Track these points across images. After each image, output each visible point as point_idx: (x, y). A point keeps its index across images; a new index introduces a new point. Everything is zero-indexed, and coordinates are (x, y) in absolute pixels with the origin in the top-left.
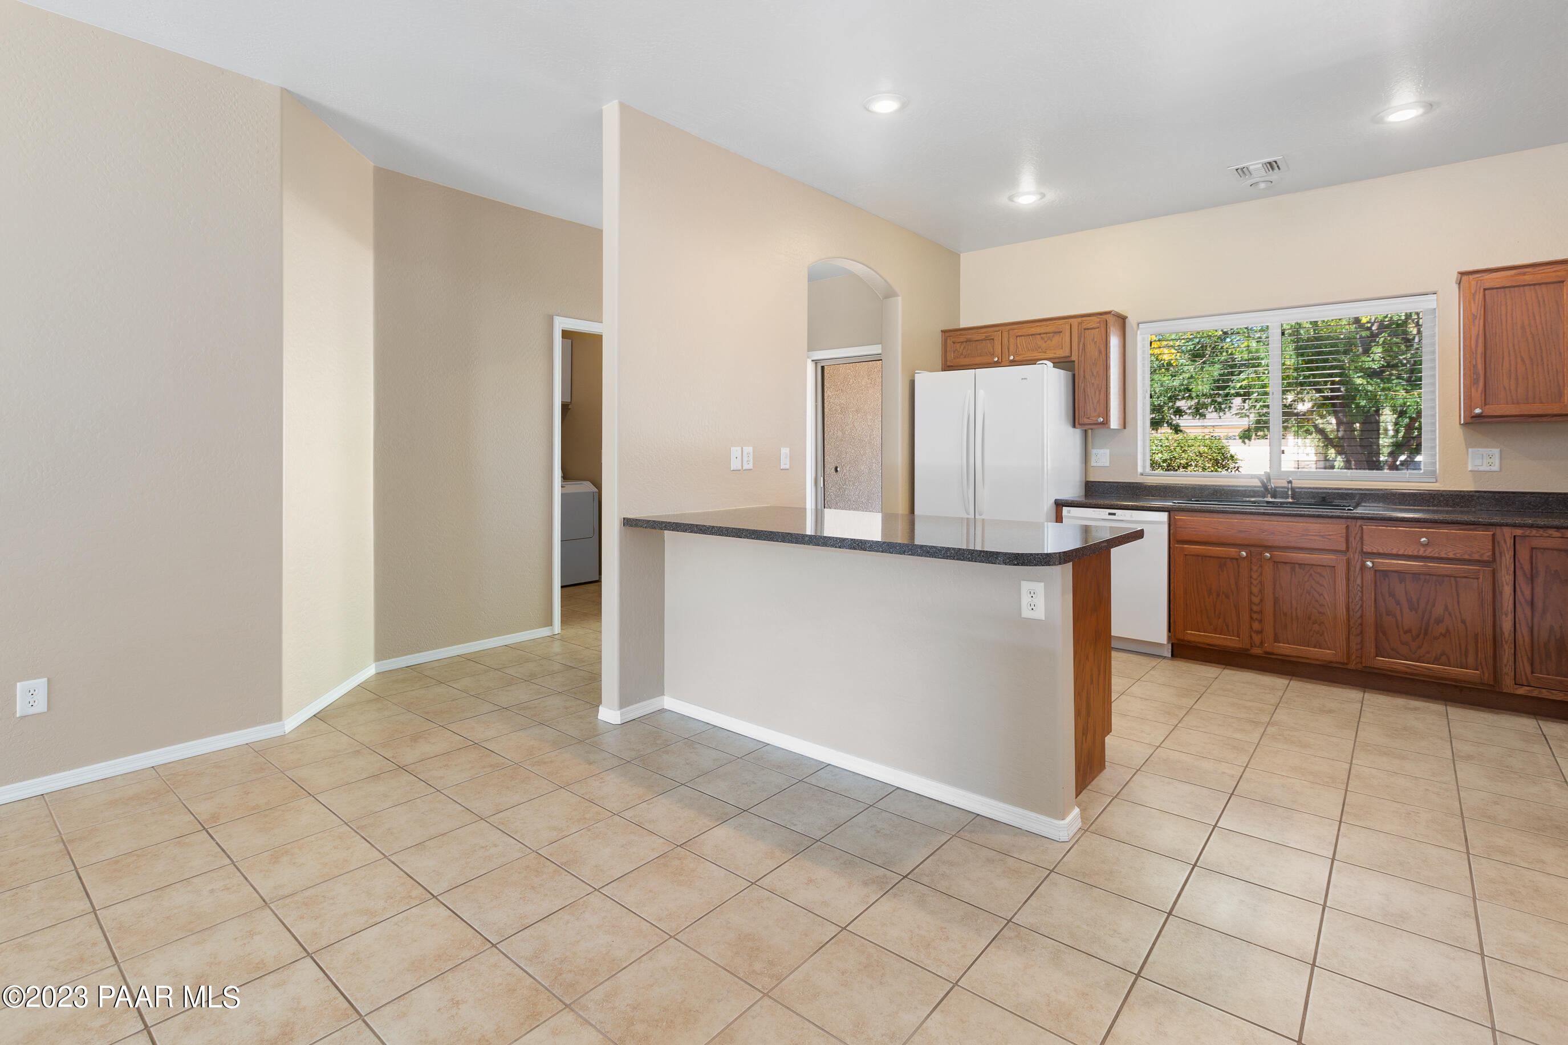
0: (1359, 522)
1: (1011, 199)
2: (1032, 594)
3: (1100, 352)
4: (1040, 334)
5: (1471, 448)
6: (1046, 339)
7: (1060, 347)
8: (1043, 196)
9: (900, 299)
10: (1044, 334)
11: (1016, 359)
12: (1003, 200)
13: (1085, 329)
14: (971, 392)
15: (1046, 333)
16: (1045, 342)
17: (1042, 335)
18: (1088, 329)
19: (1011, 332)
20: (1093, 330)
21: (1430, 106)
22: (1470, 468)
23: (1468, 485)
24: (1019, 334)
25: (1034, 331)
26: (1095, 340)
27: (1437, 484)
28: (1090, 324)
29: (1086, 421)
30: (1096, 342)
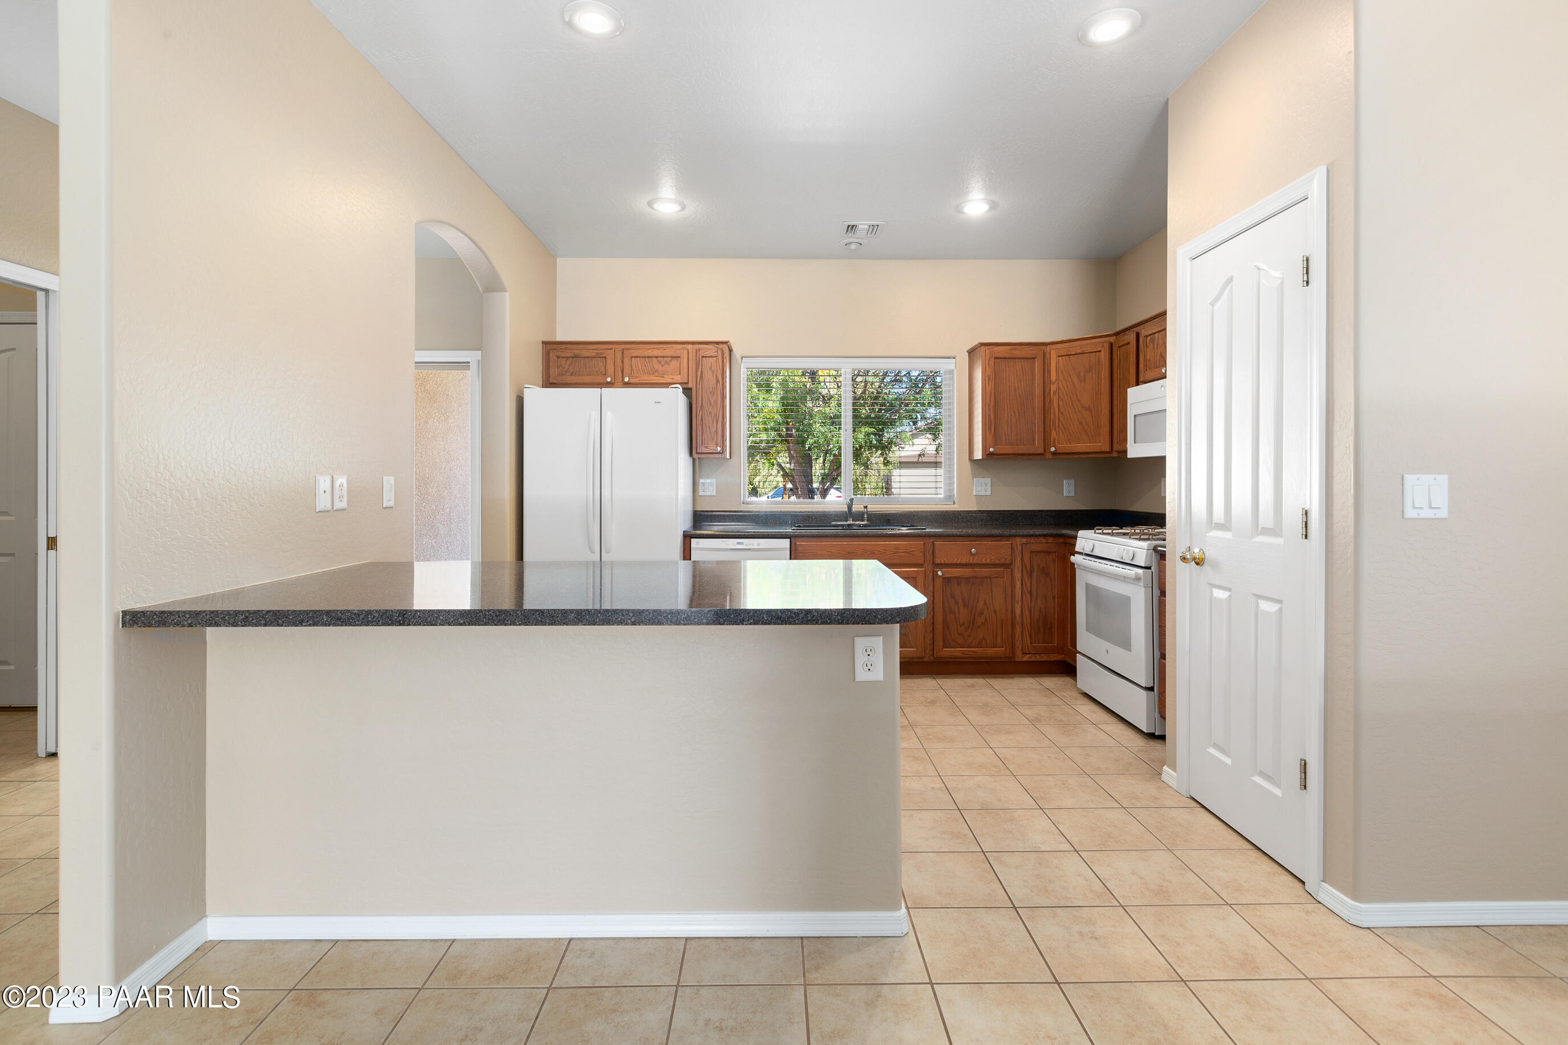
0: (932, 540)
1: (650, 204)
2: (869, 652)
3: (717, 381)
4: (657, 357)
5: (976, 477)
6: (663, 363)
7: (678, 372)
8: (684, 208)
9: (507, 294)
10: (661, 357)
11: (631, 381)
12: (641, 204)
13: (702, 357)
14: (596, 414)
15: (664, 357)
16: (662, 366)
17: (659, 359)
18: (706, 357)
19: (625, 352)
20: (710, 358)
21: (993, 205)
22: (974, 494)
23: (973, 506)
24: (634, 355)
25: (650, 353)
26: (713, 369)
27: (955, 506)
28: (708, 353)
29: (704, 450)
30: (714, 370)
